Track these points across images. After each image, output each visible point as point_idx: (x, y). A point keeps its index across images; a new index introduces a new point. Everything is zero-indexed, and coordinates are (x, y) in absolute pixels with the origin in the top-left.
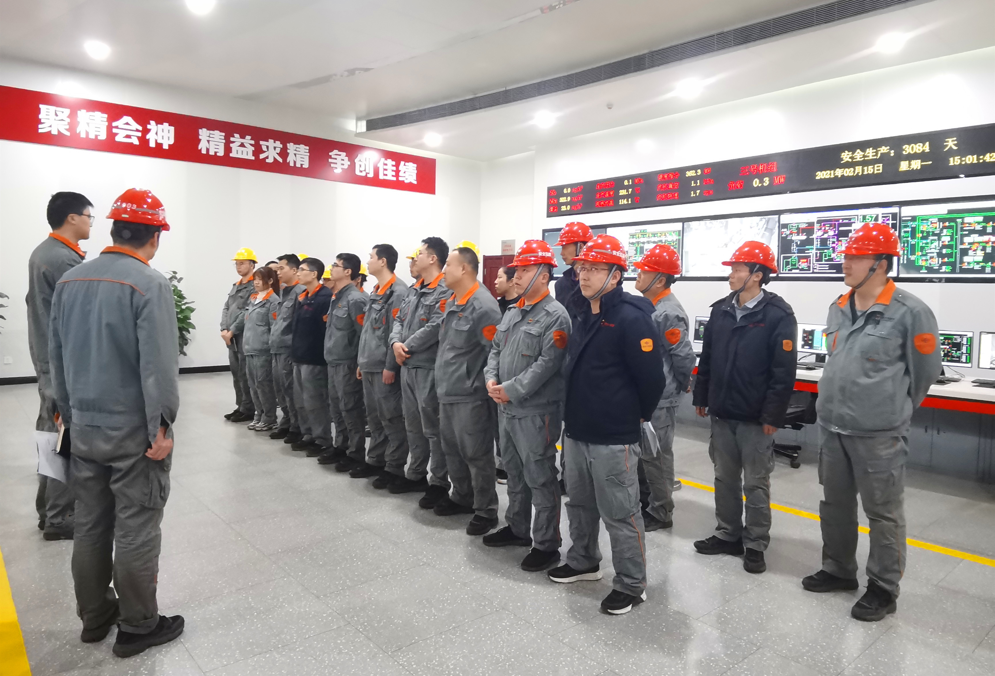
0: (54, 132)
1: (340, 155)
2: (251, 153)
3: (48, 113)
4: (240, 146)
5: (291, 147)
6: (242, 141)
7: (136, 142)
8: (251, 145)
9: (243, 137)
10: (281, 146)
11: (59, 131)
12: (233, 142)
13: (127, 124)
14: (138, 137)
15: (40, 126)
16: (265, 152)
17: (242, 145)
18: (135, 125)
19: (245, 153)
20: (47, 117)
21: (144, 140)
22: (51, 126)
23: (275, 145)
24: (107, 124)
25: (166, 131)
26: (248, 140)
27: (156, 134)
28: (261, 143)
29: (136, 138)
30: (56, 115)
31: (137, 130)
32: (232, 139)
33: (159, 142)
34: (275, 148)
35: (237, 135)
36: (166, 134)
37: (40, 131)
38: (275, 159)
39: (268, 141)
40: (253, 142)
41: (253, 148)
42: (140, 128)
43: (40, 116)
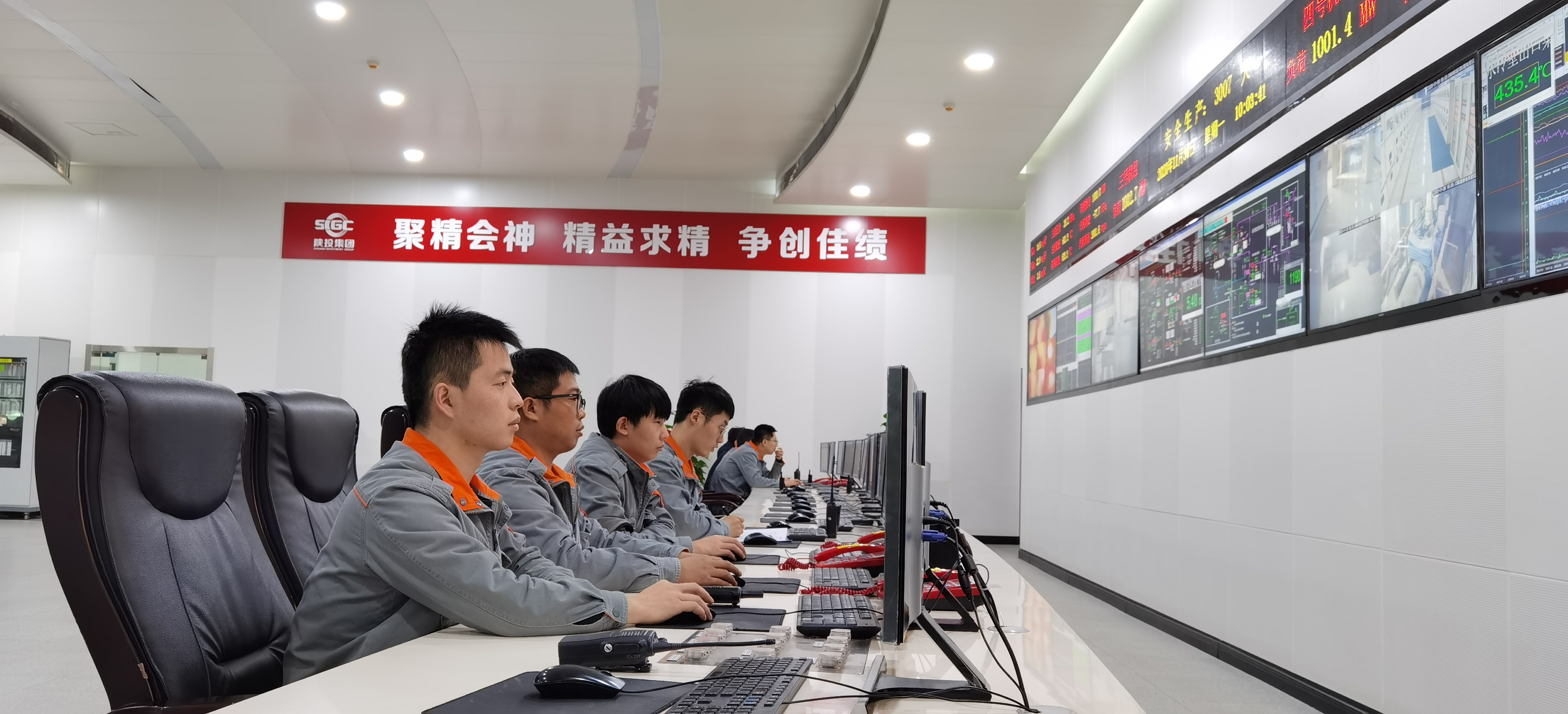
0: (409, 247)
1: (756, 233)
2: (628, 245)
3: (403, 227)
4: (614, 238)
5: (684, 231)
6: (618, 231)
7: (491, 247)
8: (629, 235)
9: (619, 226)
10: (670, 231)
11: (413, 246)
12: (606, 234)
13: (483, 228)
14: (494, 242)
15: (395, 242)
16: (648, 241)
17: (618, 236)
18: (492, 229)
19: (621, 246)
20: (403, 231)
21: (500, 245)
22: (405, 241)
23: (661, 231)
24: (461, 231)
25: (525, 231)
26: (625, 229)
27: (515, 235)
28: (643, 230)
29: (491, 243)
30: (411, 228)
31: (493, 234)
32: (605, 230)
33: (517, 244)
34: (661, 235)
35: (611, 225)
36: (525, 235)
37: (395, 247)
38: (660, 248)
39: (652, 227)
40: (631, 231)
41: (631, 239)
42: (496, 231)
43: (396, 232)
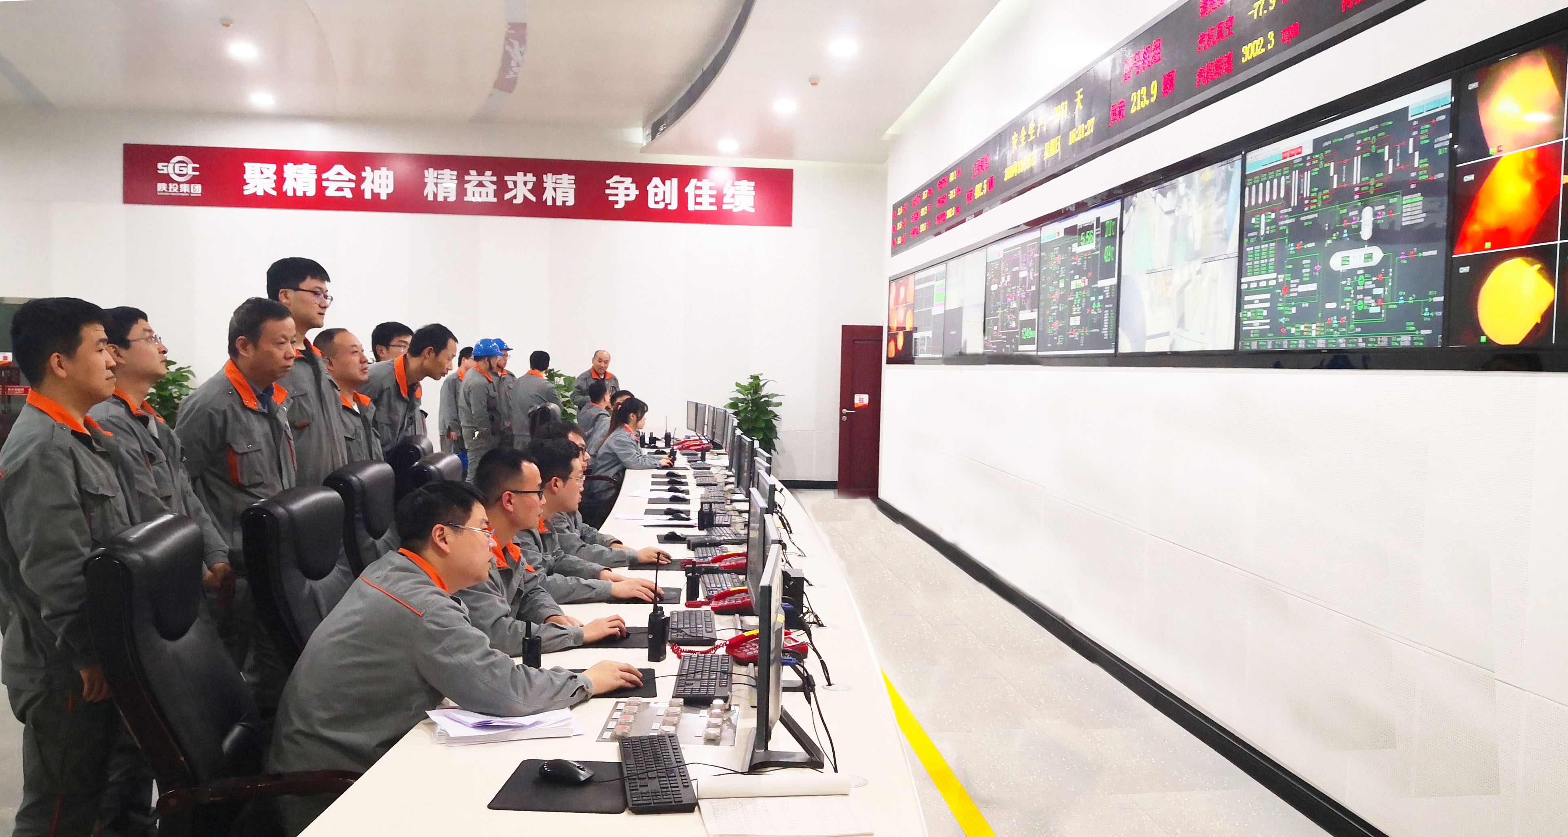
0: (260, 193)
1: (623, 182)
2: (492, 194)
3: (253, 172)
4: (477, 186)
5: (549, 179)
6: (481, 178)
7: (348, 194)
8: (492, 182)
9: (481, 173)
10: (534, 179)
11: (265, 192)
12: (469, 181)
13: (339, 174)
14: (351, 189)
15: (245, 187)
16: (512, 189)
17: (480, 184)
18: (348, 175)
19: (484, 195)
20: (253, 176)
21: (357, 191)
22: (256, 187)
23: (526, 179)
24: (316, 176)
25: (384, 177)
26: (488, 177)
27: (373, 182)
28: (507, 178)
29: (349, 190)
30: (262, 173)
31: (350, 180)
32: (467, 178)
33: (375, 191)
34: (525, 183)
35: (473, 172)
36: (384, 181)
37: (245, 193)
38: (525, 197)
39: (516, 175)
40: (494, 179)
41: (495, 187)
42: (353, 177)
43: (245, 176)
